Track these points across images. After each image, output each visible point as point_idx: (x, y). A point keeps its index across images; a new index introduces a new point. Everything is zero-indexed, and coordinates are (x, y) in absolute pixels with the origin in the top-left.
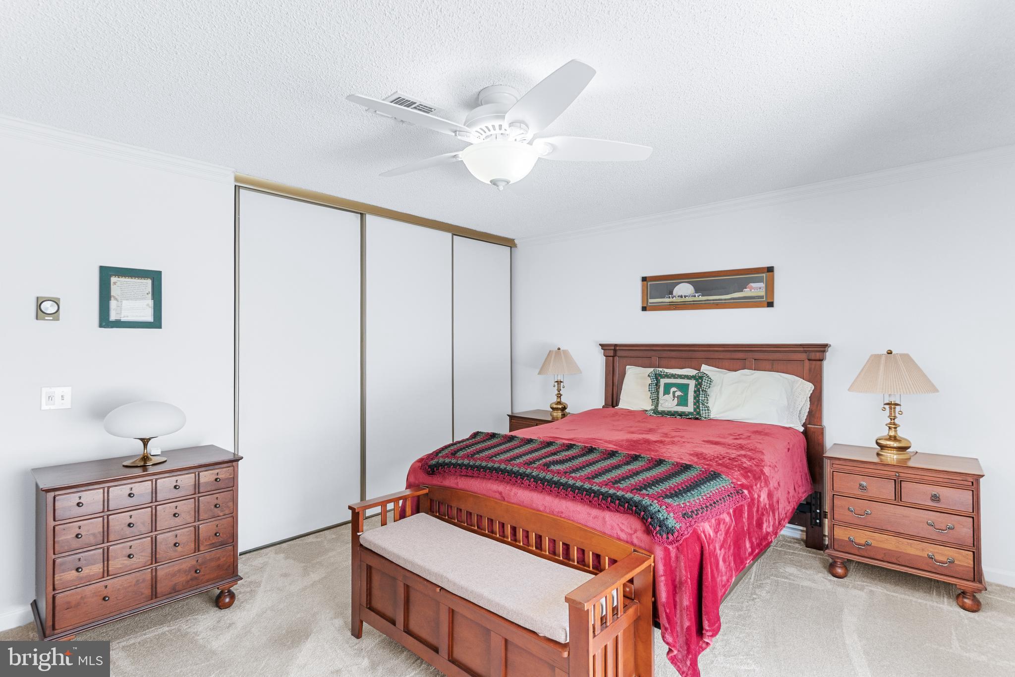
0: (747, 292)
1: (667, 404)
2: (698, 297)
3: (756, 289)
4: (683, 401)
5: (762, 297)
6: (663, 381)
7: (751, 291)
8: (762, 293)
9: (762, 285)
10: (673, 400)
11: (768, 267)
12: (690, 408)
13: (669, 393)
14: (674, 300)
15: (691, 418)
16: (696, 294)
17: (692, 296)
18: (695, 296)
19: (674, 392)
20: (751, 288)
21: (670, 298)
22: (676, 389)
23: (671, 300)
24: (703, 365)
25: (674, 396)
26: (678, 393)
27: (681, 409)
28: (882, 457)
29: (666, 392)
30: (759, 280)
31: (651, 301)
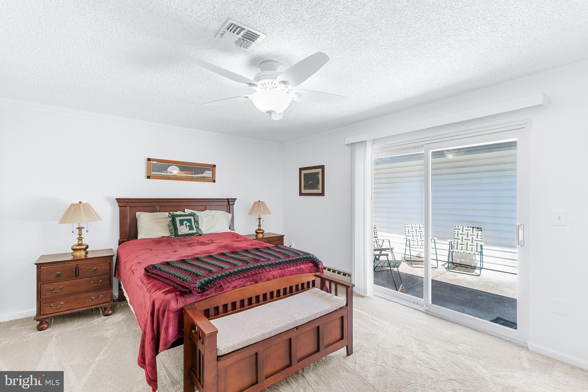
0: (204, 175)
1: (183, 230)
2: (182, 174)
3: (208, 174)
4: (191, 228)
5: (211, 178)
6: (178, 219)
7: (206, 174)
8: (211, 176)
9: (211, 172)
10: (187, 228)
11: (214, 165)
12: (195, 231)
13: (183, 225)
14: (168, 174)
15: (197, 236)
16: (181, 173)
17: (179, 173)
18: (180, 174)
19: (186, 224)
20: (206, 173)
21: (165, 173)
22: (186, 222)
23: (166, 174)
24: (185, 209)
25: (186, 226)
26: (188, 224)
27: (191, 232)
28: (258, 237)
29: (181, 224)
30: (209, 170)
31: (153, 173)
